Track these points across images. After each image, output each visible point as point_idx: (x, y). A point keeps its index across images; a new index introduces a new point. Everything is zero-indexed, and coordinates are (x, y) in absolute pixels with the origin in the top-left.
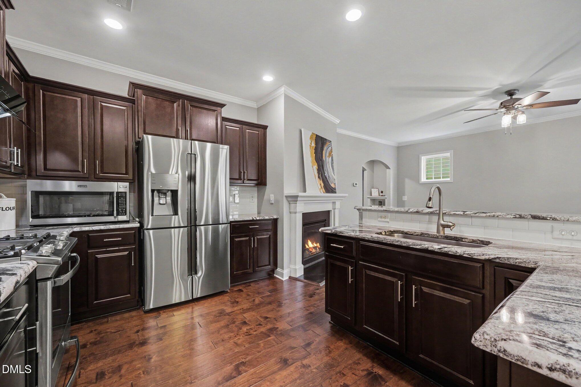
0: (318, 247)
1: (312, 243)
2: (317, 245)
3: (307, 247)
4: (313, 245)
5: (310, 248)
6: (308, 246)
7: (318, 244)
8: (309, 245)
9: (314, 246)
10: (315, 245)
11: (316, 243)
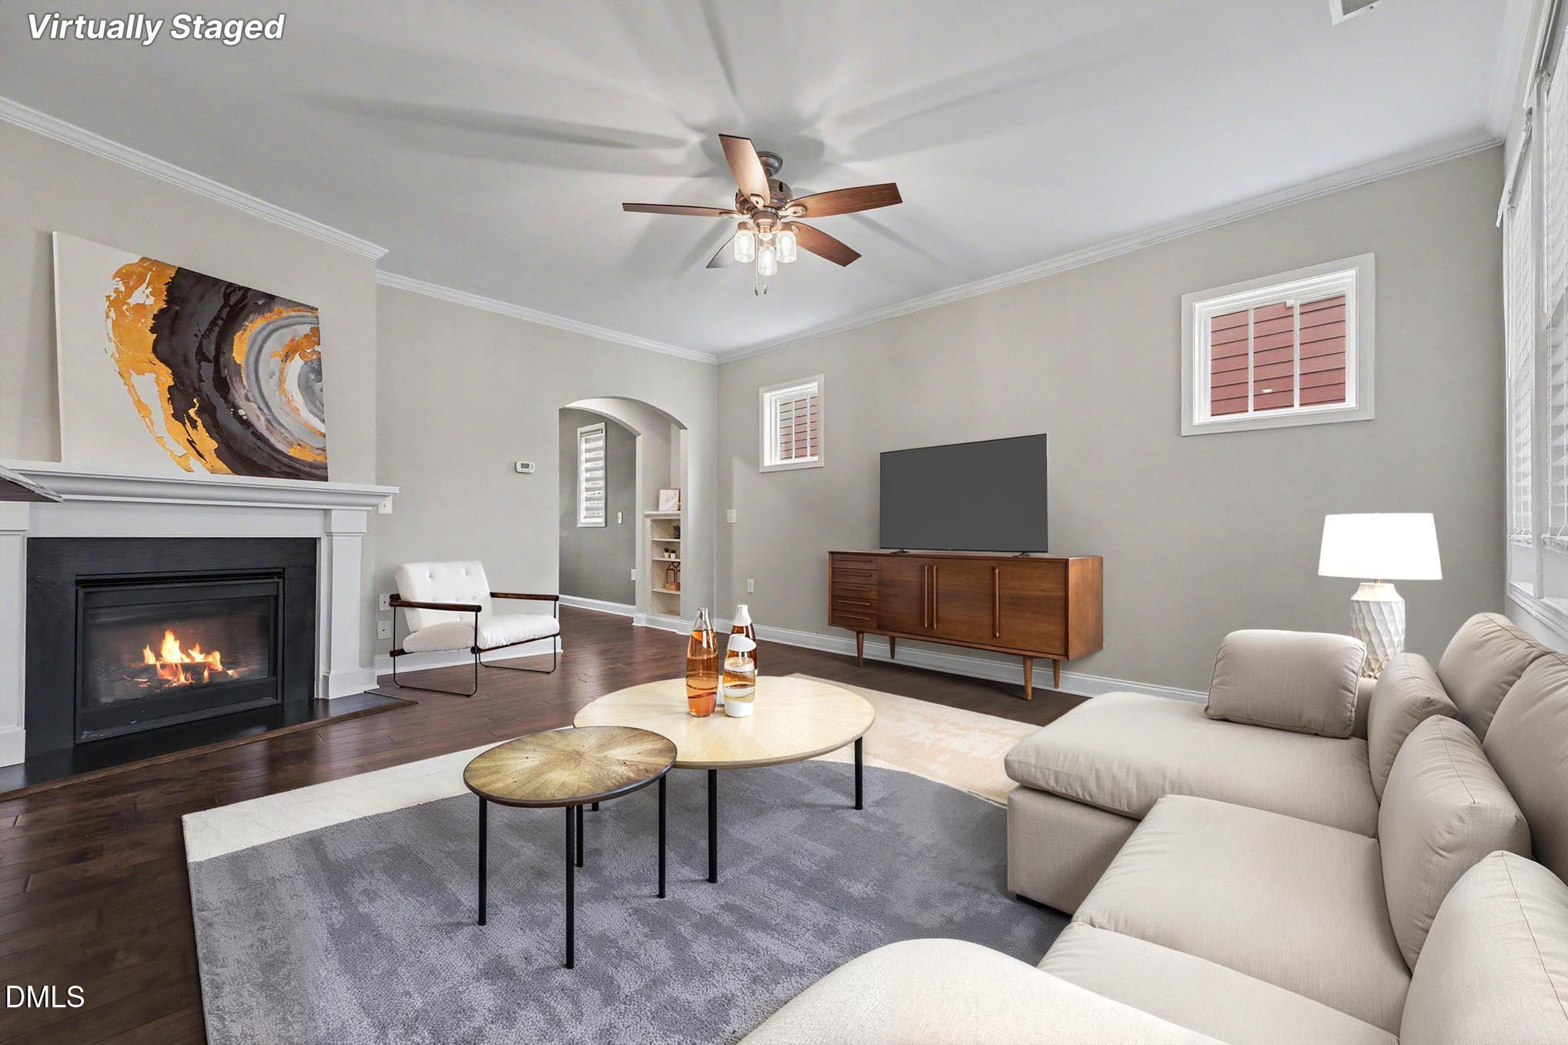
0: (210, 669)
1: (184, 649)
2: (210, 659)
3: (150, 658)
4: (184, 657)
5: (163, 666)
6: (158, 655)
7: (217, 655)
8: (165, 652)
9: (187, 660)
10: (198, 657)
11: (206, 651)
